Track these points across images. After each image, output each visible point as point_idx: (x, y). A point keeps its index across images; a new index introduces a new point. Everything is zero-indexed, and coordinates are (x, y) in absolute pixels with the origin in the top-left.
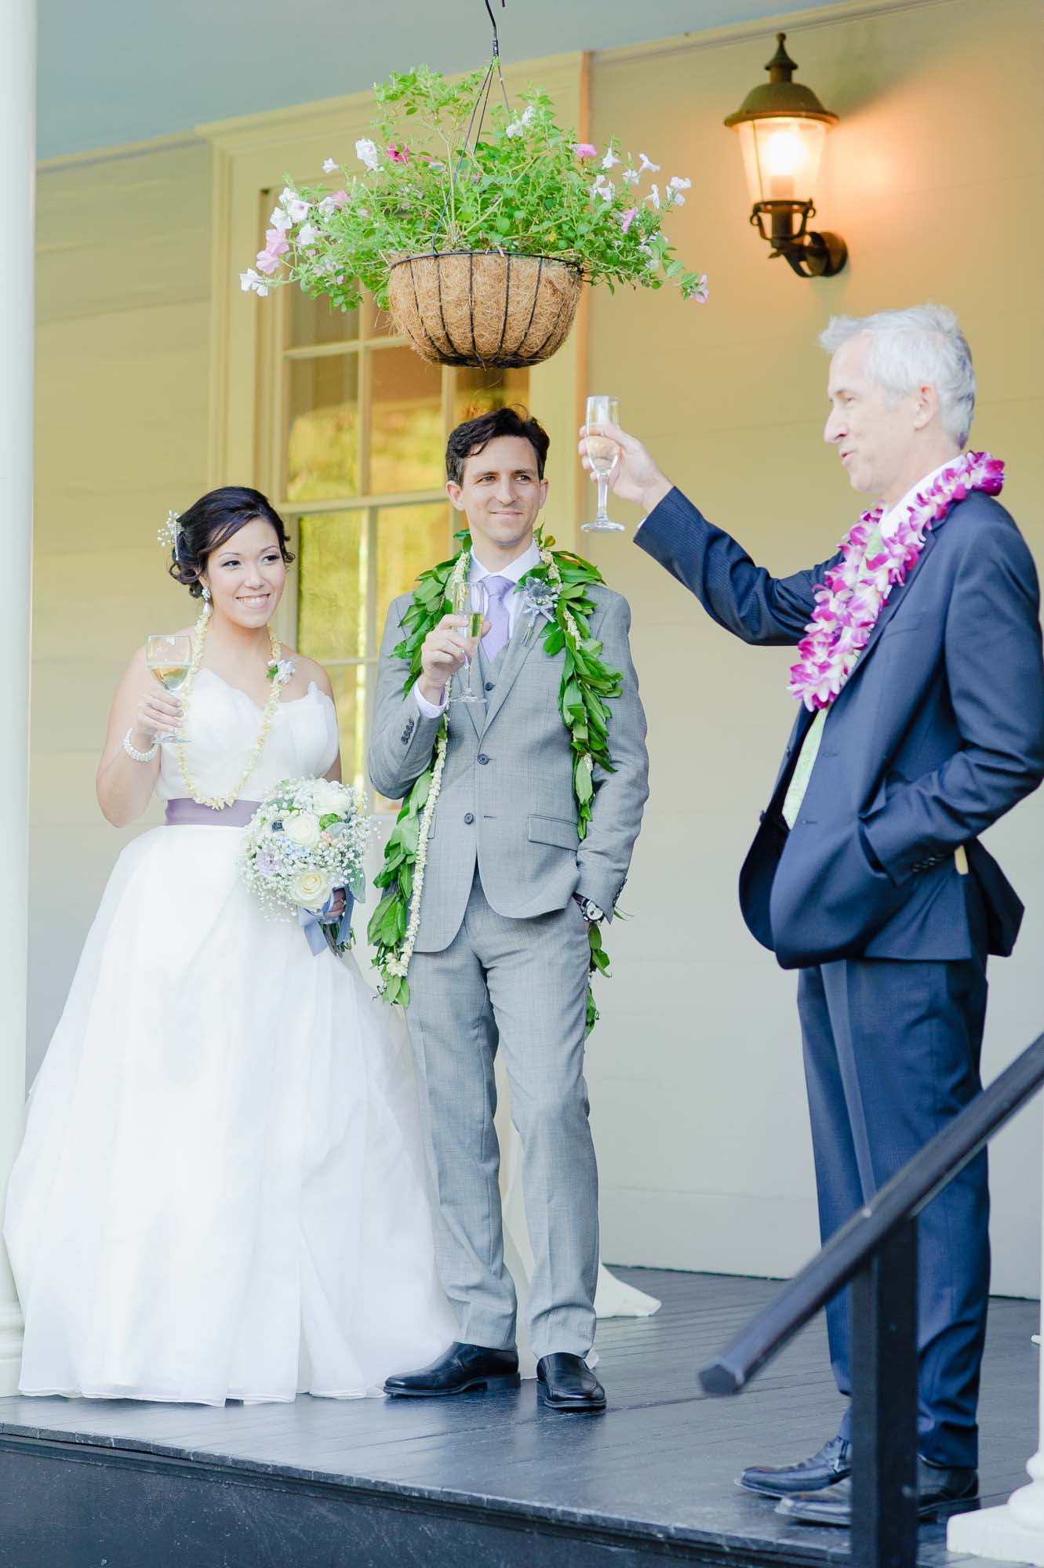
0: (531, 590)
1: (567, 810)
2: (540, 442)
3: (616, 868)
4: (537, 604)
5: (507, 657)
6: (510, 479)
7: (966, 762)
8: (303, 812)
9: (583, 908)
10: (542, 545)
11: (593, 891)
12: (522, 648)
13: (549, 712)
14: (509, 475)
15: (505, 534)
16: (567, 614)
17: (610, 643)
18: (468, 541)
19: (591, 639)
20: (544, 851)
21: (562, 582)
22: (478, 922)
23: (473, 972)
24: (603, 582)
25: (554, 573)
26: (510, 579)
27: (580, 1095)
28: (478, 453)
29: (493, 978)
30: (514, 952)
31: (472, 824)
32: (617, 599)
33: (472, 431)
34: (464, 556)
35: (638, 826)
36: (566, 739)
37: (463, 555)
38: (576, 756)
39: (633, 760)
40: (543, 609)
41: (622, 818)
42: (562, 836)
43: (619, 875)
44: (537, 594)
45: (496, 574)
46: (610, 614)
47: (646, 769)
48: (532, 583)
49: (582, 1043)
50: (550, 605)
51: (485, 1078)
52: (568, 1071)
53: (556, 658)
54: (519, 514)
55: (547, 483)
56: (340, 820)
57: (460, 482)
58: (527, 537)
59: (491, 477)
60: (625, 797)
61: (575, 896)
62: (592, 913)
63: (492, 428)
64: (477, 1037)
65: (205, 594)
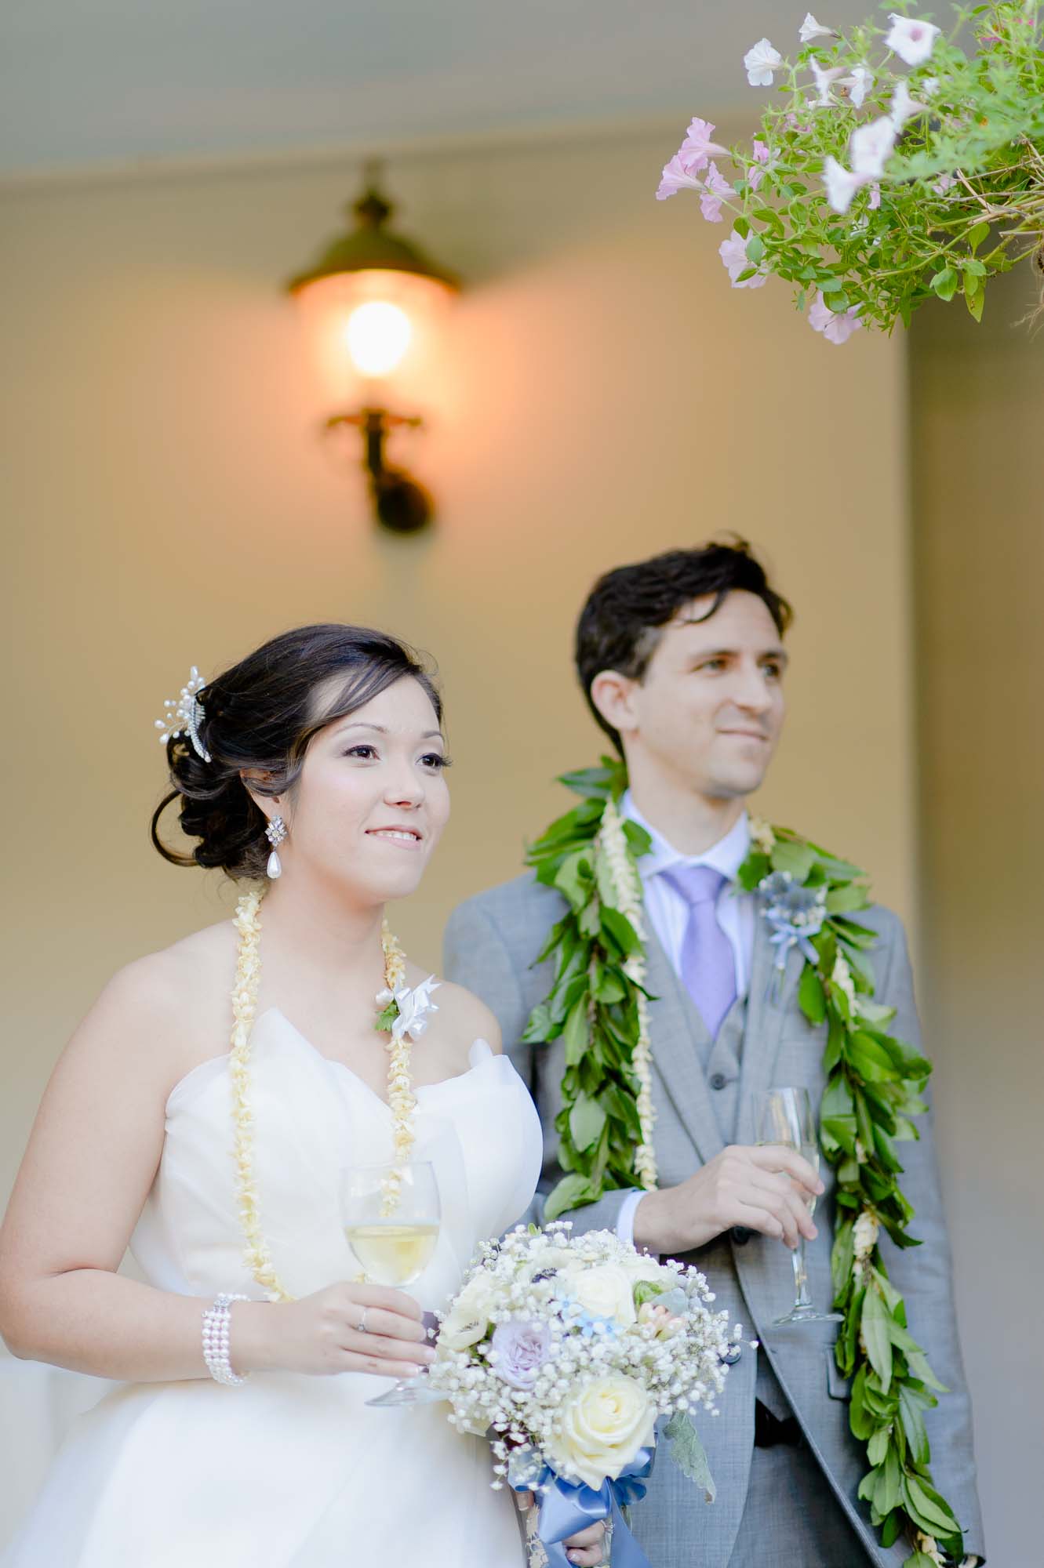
4: (792, 924)
6: (756, 667)
12: (769, 1009)
14: (755, 660)
15: (746, 775)
26: (721, 871)
28: (705, 616)
54: (765, 738)
57: (639, 670)
65: (274, 832)
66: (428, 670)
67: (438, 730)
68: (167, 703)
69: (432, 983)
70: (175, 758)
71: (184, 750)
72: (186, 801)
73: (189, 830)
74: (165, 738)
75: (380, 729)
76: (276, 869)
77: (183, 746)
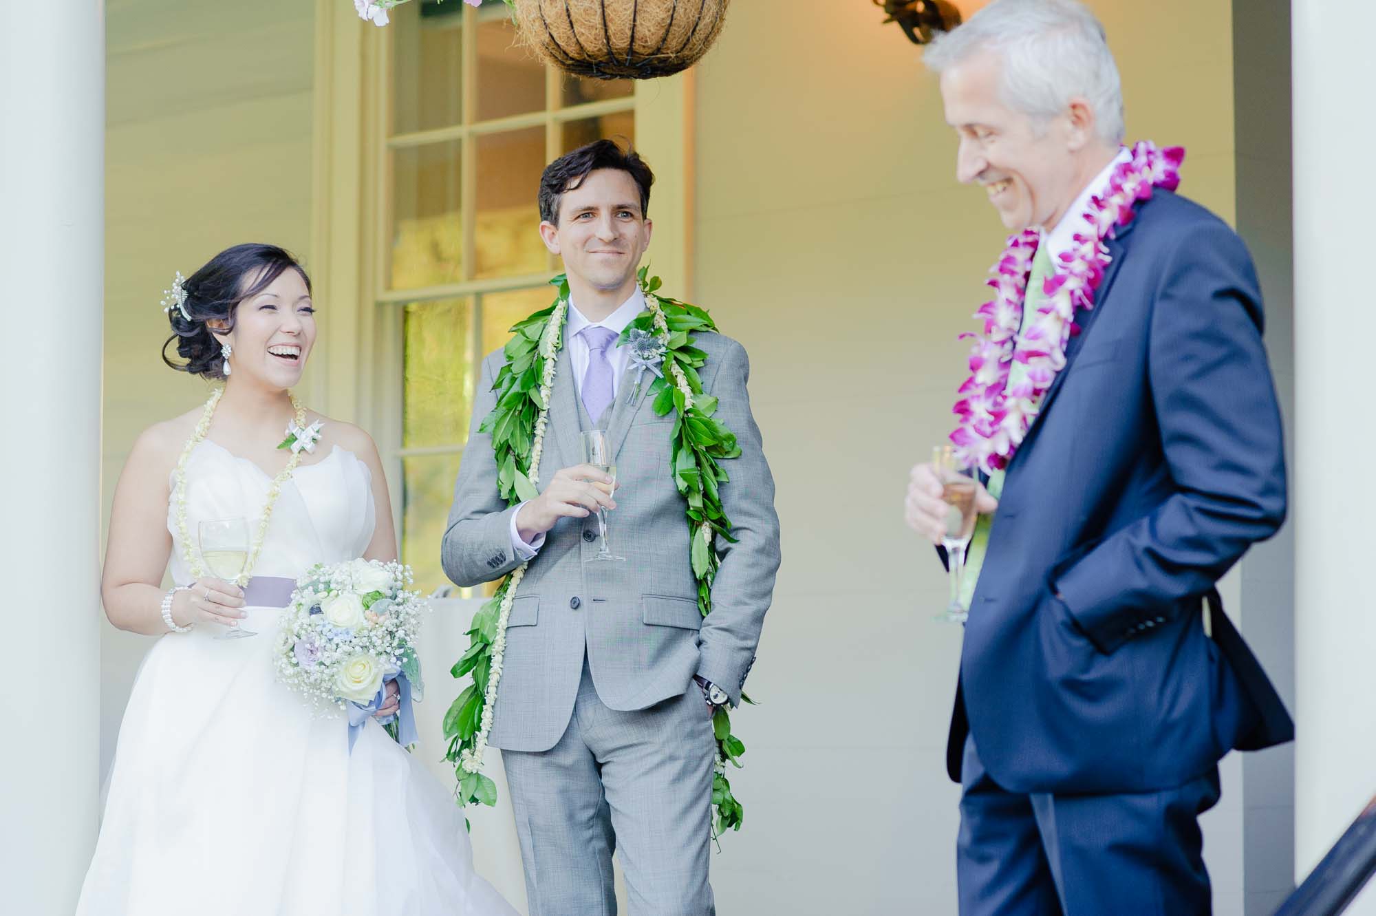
0: (636, 343)
1: (685, 586)
2: (643, 178)
3: (742, 646)
4: (644, 359)
5: (613, 420)
6: (612, 214)
7: (1185, 506)
8: (342, 593)
9: (705, 691)
10: (647, 289)
11: (717, 671)
12: (628, 407)
13: (661, 479)
14: (610, 210)
15: (607, 275)
16: (676, 369)
17: (725, 398)
18: (565, 289)
19: (705, 395)
20: (660, 635)
21: (669, 330)
22: (589, 713)
23: (586, 768)
24: (714, 329)
25: (661, 322)
26: (611, 328)
27: (705, 904)
28: (577, 188)
29: (608, 774)
30: (631, 746)
31: (579, 609)
32: (732, 347)
33: (568, 164)
34: (561, 305)
35: (767, 599)
36: (681, 507)
37: (560, 303)
38: (694, 526)
39: (761, 525)
40: (650, 363)
41: (749, 590)
42: (683, 615)
43: (746, 654)
44: (642, 347)
45: (597, 324)
46: (725, 365)
47: (777, 534)
48: (637, 336)
49: (707, 844)
50: (658, 359)
51: (602, 883)
52: (693, 876)
53: (666, 419)
54: (620, 253)
55: (650, 224)
56: (386, 597)
57: (555, 222)
58: (631, 280)
59: (589, 213)
60: (753, 565)
61: (696, 677)
62: (716, 697)
63: (590, 160)
64: (591, 839)
65: (226, 352)
66: (301, 263)
67: (308, 295)
68: (165, 292)
69: (319, 423)
70: (173, 319)
71: (178, 314)
72: (182, 339)
73: (182, 355)
74: (167, 310)
75: (276, 296)
76: (228, 370)
77: (177, 312)
